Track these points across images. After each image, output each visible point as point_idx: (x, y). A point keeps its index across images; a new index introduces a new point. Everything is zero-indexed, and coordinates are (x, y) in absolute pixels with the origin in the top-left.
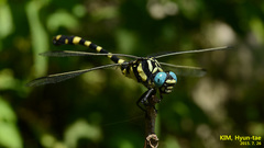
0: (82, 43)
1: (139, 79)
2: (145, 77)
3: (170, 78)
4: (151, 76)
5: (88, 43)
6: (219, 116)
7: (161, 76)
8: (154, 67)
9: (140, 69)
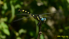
0: (24, 11)
1: (38, 20)
2: (39, 19)
3: (44, 19)
4: (40, 19)
5: (26, 11)
6: (52, 27)
7: (43, 19)
8: (41, 17)
9: (38, 17)
